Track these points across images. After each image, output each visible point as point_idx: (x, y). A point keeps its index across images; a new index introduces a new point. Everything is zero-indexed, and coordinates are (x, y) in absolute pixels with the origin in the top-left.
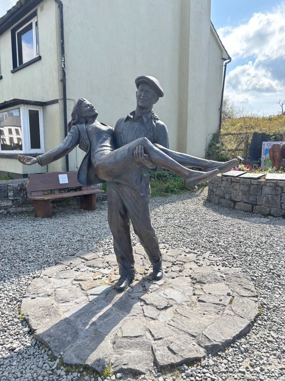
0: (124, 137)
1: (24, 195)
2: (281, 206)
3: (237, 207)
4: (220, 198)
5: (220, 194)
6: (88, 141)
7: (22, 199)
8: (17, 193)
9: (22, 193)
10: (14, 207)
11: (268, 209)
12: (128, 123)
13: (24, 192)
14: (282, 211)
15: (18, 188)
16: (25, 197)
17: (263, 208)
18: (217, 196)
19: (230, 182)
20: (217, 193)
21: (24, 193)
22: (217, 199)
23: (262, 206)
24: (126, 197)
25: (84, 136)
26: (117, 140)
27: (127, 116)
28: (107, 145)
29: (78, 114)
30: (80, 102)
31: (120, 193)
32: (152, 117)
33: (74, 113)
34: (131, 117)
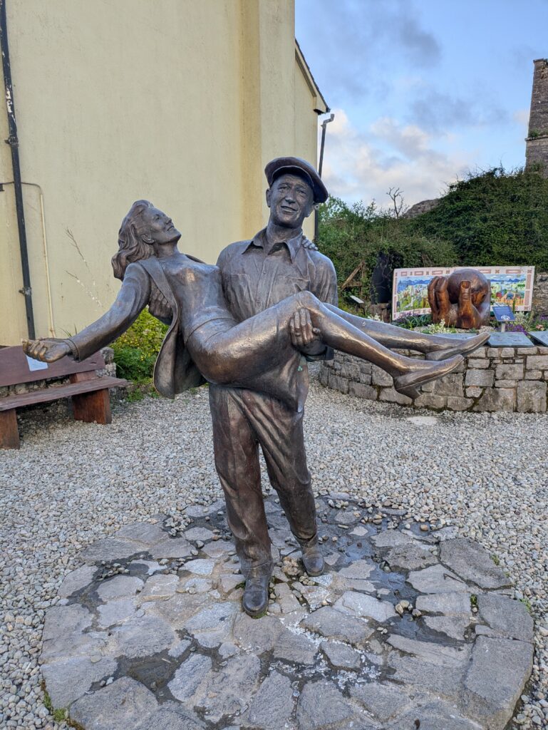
0: (248, 288)
2: (465, 391)
3: (383, 397)
4: (349, 381)
5: (350, 374)
6: (174, 299)
11: (442, 399)
12: (254, 257)
14: (466, 402)
17: (433, 397)
18: (344, 377)
20: (343, 371)
22: (344, 384)
23: (431, 394)
24: (260, 415)
25: (163, 287)
26: (232, 294)
27: (252, 242)
28: (216, 307)
29: (136, 236)
30: (140, 209)
31: (246, 408)
32: (303, 245)
33: (125, 235)
34: (258, 243)
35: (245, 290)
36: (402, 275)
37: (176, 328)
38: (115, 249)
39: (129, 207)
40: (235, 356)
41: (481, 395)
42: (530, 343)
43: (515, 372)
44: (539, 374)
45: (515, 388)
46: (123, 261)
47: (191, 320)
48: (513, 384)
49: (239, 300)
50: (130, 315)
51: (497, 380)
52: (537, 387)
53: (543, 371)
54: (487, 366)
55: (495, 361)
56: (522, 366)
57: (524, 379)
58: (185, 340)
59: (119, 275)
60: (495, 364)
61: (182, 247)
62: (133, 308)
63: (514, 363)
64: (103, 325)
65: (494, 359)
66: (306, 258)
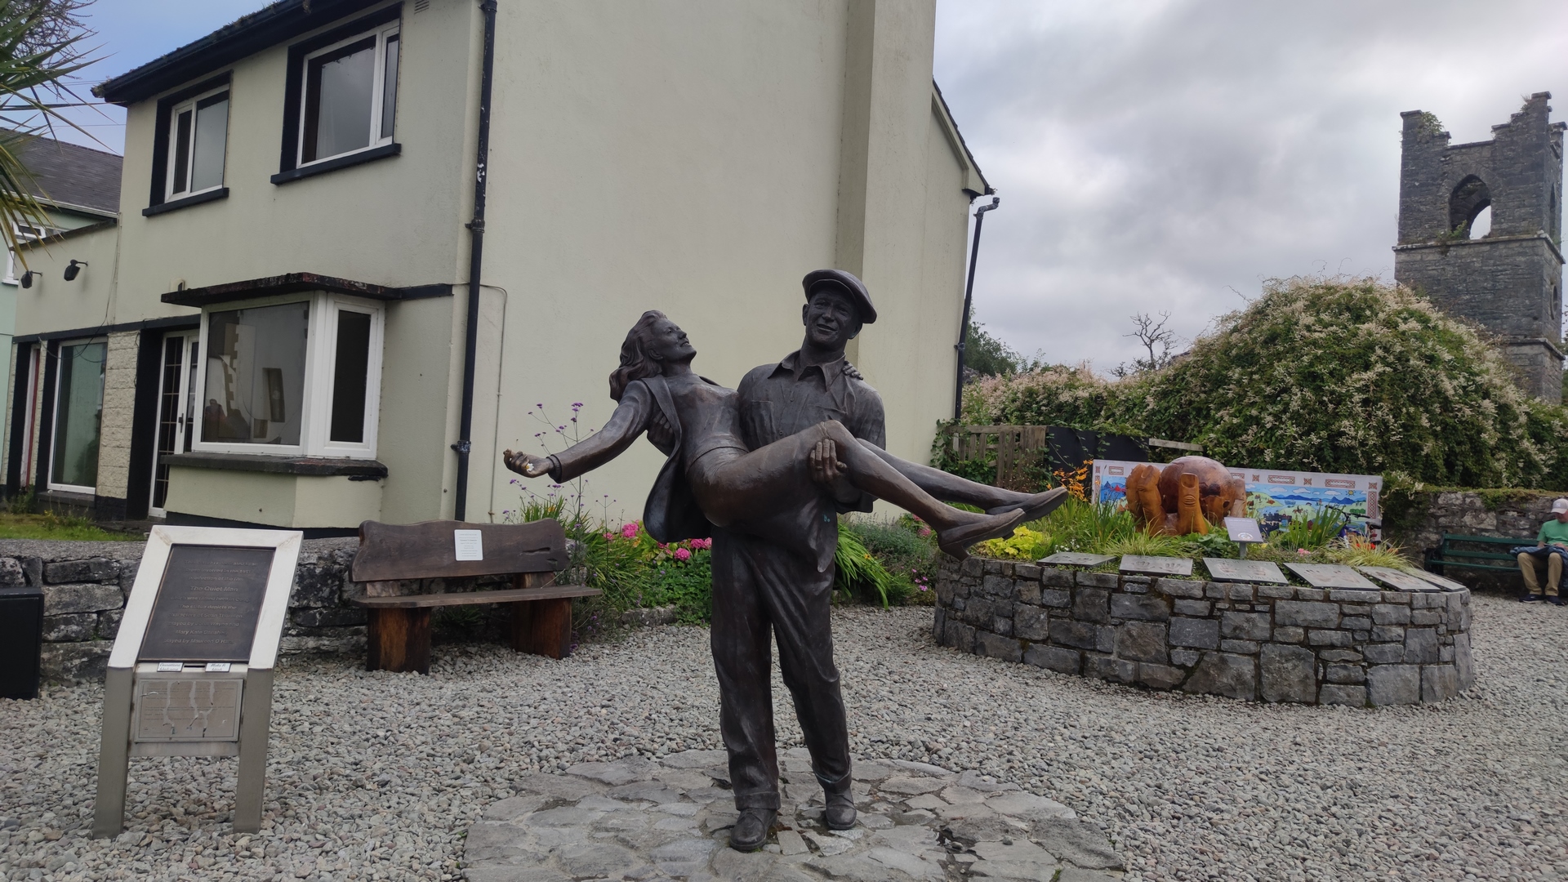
0: (770, 417)
1: (332, 592)
2: (1169, 656)
3: (1033, 659)
4: (977, 629)
5: (977, 617)
6: (678, 423)
7: (324, 607)
8: (312, 586)
9: (327, 585)
10: (294, 633)
11: (1131, 666)
12: (782, 382)
13: (333, 582)
14: (1171, 674)
15: (318, 571)
16: (334, 602)
17: (1114, 662)
18: (969, 622)
19: (1011, 577)
20: (968, 612)
21: (334, 588)
22: (968, 633)
23: (1112, 657)
24: (772, 576)
25: (669, 411)
26: (751, 424)
27: (781, 364)
28: (728, 434)
29: (642, 351)
30: (649, 321)
31: (755, 565)
32: (843, 371)
33: (631, 348)
34: (789, 366)
35: (766, 419)
36: (1111, 473)
37: (677, 458)
38: (616, 364)
39: (639, 317)
40: (741, 488)
41: (1198, 663)
42: (1283, 579)
43: (1255, 625)
44: (1300, 634)
45: (1256, 655)
46: (624, 379)
47: (696, 447)
48: (1252, 647)
49: (758, 431)
50: (625, 435)
51: (1224, 637)
52: (1298, 657)
53: (1307, 629)
54: (1206, 613)
55: (1220, 605)
56: (1268, 617)
57: (1271, 640)
58: (687, 469)
59: (616, 395)
60: (1219, 609)
61: (696, 367)
62: (629, 429)
63: (1253, 610)
64: (592, 444)
65: (1217, 600)
66: (845, 386)
